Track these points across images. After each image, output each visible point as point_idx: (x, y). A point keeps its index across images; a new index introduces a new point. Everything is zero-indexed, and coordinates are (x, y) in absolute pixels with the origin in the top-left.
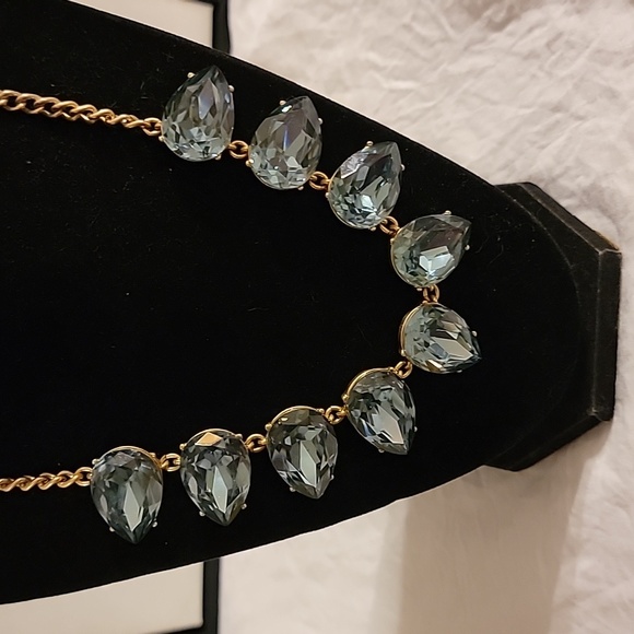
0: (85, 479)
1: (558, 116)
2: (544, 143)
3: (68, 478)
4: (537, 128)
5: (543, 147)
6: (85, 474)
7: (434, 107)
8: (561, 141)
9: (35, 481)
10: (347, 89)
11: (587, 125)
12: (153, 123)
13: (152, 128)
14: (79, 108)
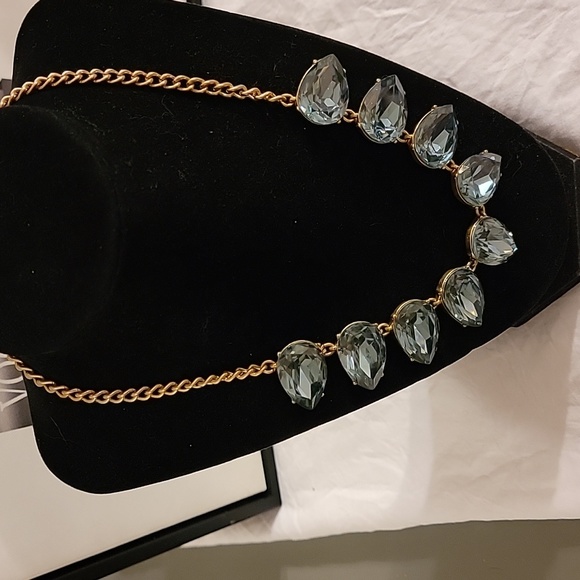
0: (269, 368)
1: (544, 11)
2: (535, 34)
3: (256, 370)
4: (527, 24)
5: (534, 37)
7: (427, 23)
8: (550, 29)
10: (339, 25)
11: (570, 13)
12: (288, 98)
13: (288, 101)
14: (233, 88)
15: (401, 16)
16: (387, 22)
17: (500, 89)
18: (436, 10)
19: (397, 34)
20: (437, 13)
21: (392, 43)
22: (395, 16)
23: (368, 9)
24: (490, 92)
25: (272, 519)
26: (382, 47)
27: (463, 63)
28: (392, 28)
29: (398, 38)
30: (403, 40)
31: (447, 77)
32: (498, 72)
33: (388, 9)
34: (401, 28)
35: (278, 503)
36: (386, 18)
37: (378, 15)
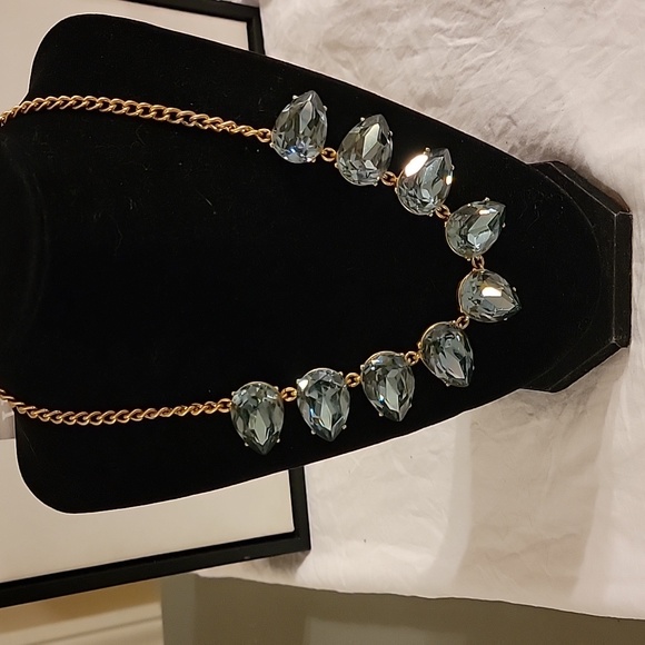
0: (225, 407)
1: (606, 48)
2: (596, 73)
3: (213, 407)
4: (588, 62)
5: (595, 77)
6: (225, 403)
8: (610, 69)
9: (187, 409)
11: (631, 52)
12: (265, 133)
13: (264, 136)
14: (209, 120)
15: (472, 45)
16: (459, 51)
17: (556, 131)
18: (505, 41)
19: (466, 65)
20: (505, 45)
21: (461, 73)
22: (465, 46)
23: (442, 37)
24: (547, 133)
25: (299, 562)
26: (452, 78)
27: (523, 100)
28: (462, 58)
29: (467, 69)
30: (472, 71)
31: (507, 114)
32: (556, 112)
33: (461, 37)
34: (471, 59)
35: (306, 546)
36: (458, 47)
37: (450, 44)
